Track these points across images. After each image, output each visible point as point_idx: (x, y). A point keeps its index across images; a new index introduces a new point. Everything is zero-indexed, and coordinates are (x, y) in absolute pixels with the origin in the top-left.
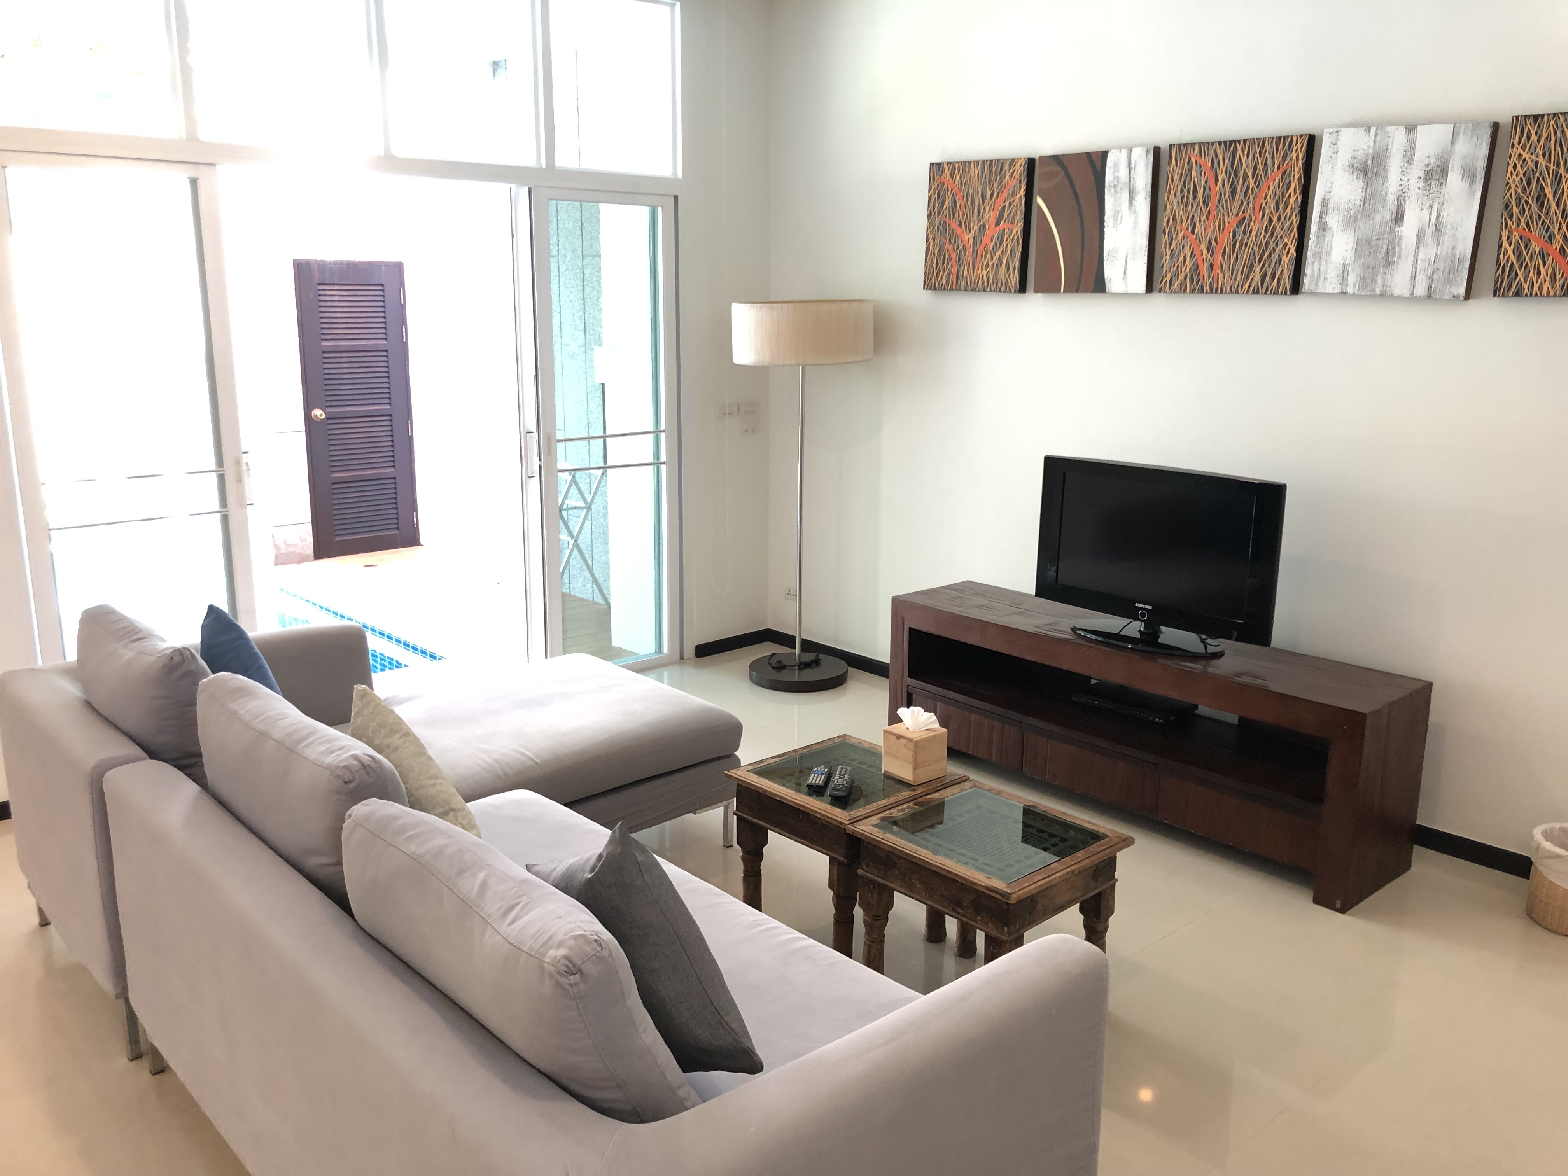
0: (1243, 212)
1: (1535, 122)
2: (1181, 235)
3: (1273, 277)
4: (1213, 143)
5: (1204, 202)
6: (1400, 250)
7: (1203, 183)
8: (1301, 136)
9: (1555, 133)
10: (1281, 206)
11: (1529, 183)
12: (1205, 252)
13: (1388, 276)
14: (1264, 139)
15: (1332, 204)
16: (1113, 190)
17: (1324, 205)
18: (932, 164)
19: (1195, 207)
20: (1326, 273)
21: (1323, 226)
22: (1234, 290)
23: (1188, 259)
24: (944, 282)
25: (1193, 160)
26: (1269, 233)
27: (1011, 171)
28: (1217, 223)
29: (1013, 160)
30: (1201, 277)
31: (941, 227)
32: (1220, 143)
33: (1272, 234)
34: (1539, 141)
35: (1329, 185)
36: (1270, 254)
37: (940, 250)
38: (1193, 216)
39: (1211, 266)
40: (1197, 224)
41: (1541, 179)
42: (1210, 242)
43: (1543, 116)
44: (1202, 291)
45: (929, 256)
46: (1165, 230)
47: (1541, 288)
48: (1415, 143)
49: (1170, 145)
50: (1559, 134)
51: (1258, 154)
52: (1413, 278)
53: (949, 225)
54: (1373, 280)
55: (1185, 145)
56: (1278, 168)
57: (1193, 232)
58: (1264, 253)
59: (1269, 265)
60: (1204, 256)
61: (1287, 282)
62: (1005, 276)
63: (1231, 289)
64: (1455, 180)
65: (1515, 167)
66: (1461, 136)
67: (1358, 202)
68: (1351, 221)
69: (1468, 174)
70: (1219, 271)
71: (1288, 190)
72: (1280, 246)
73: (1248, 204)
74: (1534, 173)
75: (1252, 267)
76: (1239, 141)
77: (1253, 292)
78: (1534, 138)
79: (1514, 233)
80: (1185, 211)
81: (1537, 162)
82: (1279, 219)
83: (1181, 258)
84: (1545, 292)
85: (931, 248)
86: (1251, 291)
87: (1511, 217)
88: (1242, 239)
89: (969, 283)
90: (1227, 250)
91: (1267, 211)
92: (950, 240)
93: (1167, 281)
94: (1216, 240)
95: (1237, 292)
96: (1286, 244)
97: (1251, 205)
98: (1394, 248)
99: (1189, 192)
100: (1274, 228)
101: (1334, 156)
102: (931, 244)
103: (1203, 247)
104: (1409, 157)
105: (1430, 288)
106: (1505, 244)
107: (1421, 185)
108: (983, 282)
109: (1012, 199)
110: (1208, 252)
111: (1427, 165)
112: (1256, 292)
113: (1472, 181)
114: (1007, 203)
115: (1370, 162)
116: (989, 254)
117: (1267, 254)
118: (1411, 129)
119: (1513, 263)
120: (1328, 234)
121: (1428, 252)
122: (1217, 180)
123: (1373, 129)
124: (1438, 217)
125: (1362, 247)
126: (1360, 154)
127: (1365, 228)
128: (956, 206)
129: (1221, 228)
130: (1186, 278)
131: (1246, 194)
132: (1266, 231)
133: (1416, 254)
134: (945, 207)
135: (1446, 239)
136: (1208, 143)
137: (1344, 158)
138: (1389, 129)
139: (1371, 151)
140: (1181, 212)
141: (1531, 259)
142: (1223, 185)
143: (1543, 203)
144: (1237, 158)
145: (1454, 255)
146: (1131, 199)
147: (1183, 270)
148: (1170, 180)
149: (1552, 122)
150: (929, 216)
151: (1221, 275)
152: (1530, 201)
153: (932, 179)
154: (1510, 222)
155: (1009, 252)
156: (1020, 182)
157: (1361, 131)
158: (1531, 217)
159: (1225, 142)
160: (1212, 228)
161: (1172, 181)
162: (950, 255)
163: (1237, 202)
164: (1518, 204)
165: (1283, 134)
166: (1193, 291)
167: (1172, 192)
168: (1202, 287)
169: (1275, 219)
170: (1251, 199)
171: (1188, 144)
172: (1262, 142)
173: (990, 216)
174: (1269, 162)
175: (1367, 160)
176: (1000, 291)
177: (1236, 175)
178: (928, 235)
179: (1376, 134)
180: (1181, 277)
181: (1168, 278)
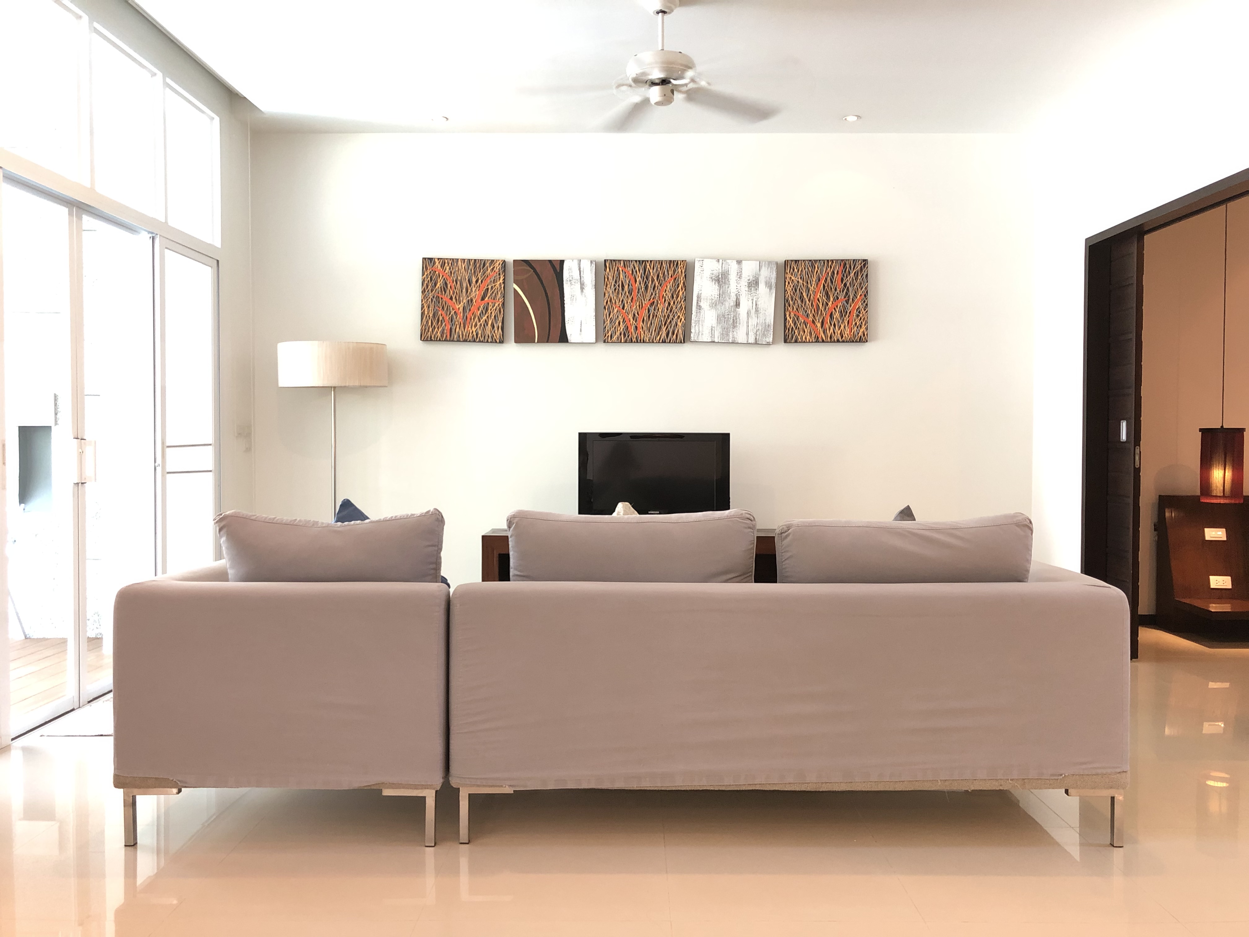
0: (653, 299)
1: (796, 263)
2: (615, 311)
3: (673, 334)
4: (632, 261)
5: (629, 293)
6: (740, 320)
7: (628, 282)
8: (683, 261)
9: (805, 269)
10: (675, 296)
11: (796, 290)
12: (632, 320)
13: (735, 333)
14: (662, 261)
15: (703, 296)
16: (569, 283)
17: (699, 297)
18: (424, 259)
19: (623, 295)
20: (703, 331)
21: (699, 307)
22: (651, 341)
23: (621, 323)
24: (439, 335)
25: (620, 269)
26: (669, 310)
27: (491, 267)
28: (638, 304)
29: (493, 261)
30: (630, 333)
31: (434, 300)
32: (636, 261)
33: (671, 311)
34: (798, 271)
35: (700, 287)
36: (671, 322)
37: (434, 315)
38: (623, 300)
39: (636, 327)
40: (626, 304)
41: (801, 289)
42: (634, 315)
43: (799, 261)
44: (632, 342)
45: (424, 318)
46: (605, 308)
47: (806, 338)
48: (742, 269)
49: (605, 261)
50: (806, 269)
51: (659, 269)
52: (747, 334)
53: (442, 298)
54: (728, 335)
55: (614, 260)
56: (671, 277)
57: (623, 308)
58: (667, 321)
59: (671, 327)
60: (631, 322)
61: (681, 336)
62: (491, 332)
63: (649, 340)
64: (762, 286)
65: (789, 283)
66: (763, 267)
67: (716, 296)
68: (714, 305)
69: (768, 285)
70: (641, 330)
71: (678, 288)
72: (676, 317)
73: (656, 294)
74: (798, 286)
75: (660, 328)
76: (648, 261)
77: (663, 342)
78: (796, 270)
79: (792, 313)
80: (617, 297)
81: (798, 282)
82: (674, 303)
83: (617, 323)
84: (808, 340)
85: (426, 313)
86: (661, 341)
87: (790, 306)
88: (654, 313)
89: (461, 336)
90: (645, 319)
91: (667, 298)
92: (443, 308)
93: (608, 336)
94: (638, 313)
95: (653, 342)
96: (679, 317)
97: (657, 295)
98: (736, 319)
99: (619, 286)
100: (672, 307)
101: (701, 272)
102: (426, 310)
103: (631, 317)
104: (740, 276)
105: (756, 339)
106: (788, 318)
107: (747, 289)
108: (473, 336)
109: (493, 285)
110: (634, 320)
111: (749, 280)
112: (664, 342)
113: (771, 289)
114: (490, 287)
115: (720, 276)
116: (477, 318)
117: (669, 321)
118: (739, 262)
119: (792, 328)
120: (702, 311)
121: (753, 321)
122: (636, 281)
123: (721, 261)
124: (756, 305)
125: (721, 318)
126: (715, 272)
127: (722, 309)
128: (447, 287)
129: (641, 306)
130: (621, 334)
131: (654, 289)
132: (667, 309)
133: (748, 322)
134: (437, 287)
135: (761, 315)
136: (629, 261)
137: (707, 273)
138: (728, 261)
139: (721, 272)
140: (615, 297)
141: (800, 324)
142: (640, 284)
143: (803, 299)
144: (647, 270)
145: (765, 323)
146: (582, 289)
147: (619, 329)
148: (606, 279)
149: (803, 264)
150: (423, 292)
151: (642, 333)
152: (797, 299)
153: (424, 268)
154: (789, 308)
155: (493, 317)
156: (499, 274)
157: (714, 261)
158: (798, 306)
159: (639, 261)
160: (635, 307)
161: (608, 280)
162: (443, 318)
163: (649, 294)
164: (792, 300)
165: (672, 259)
166: (626, 342)
167: (609, 286)
168: (631, 339)
169: (672, 303)
170: (657, 292)
171: (617, 260)
172: (661, 262)
173: (475, 293)
174: (666, 273)
175: (719, 276)
176: (487, 342)
177: (647, 278)
178: (422, 305)
179: (722, 263)
180: (618, 333)
181: (610, 333)
